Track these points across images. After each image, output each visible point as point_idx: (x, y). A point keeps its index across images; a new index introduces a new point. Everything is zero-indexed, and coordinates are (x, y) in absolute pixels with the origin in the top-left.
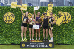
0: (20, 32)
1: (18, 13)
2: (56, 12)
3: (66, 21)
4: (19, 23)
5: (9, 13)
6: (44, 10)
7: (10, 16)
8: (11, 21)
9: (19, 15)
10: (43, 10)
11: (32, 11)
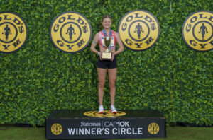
0: (45, 80)
1: (37, 17)
2: (171, 11)
3: (203, 43)
4: (43, 49)
5: (6, 16)
6: (130, 5)
7: (10, 26)
8: (14, 44)
9: (40, 23)
10: (124, 4)
11: (88, 9)
